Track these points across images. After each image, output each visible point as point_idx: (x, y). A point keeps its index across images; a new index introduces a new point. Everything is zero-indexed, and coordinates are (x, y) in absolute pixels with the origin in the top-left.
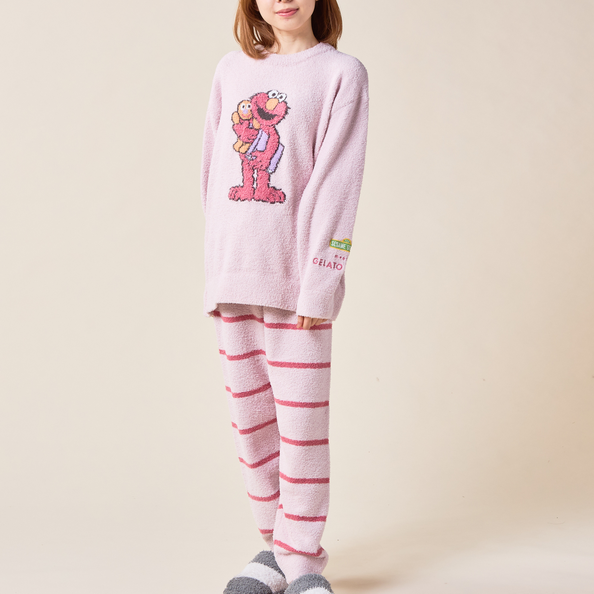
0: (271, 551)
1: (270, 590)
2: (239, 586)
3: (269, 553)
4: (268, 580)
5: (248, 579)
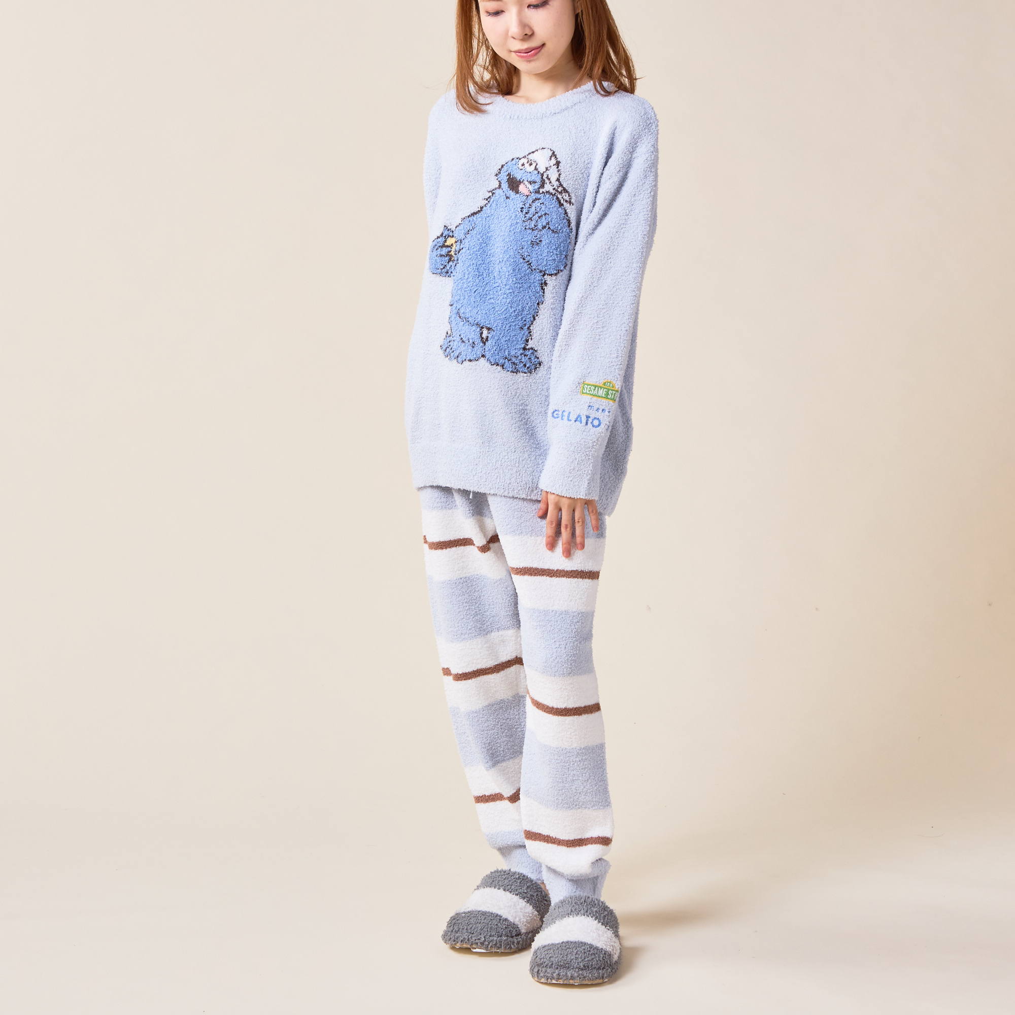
0: (510, 870)
1: (519, 930)
2: (471, 926)
3: (507, 872)
4: (514, 915)
5: (484, 914)
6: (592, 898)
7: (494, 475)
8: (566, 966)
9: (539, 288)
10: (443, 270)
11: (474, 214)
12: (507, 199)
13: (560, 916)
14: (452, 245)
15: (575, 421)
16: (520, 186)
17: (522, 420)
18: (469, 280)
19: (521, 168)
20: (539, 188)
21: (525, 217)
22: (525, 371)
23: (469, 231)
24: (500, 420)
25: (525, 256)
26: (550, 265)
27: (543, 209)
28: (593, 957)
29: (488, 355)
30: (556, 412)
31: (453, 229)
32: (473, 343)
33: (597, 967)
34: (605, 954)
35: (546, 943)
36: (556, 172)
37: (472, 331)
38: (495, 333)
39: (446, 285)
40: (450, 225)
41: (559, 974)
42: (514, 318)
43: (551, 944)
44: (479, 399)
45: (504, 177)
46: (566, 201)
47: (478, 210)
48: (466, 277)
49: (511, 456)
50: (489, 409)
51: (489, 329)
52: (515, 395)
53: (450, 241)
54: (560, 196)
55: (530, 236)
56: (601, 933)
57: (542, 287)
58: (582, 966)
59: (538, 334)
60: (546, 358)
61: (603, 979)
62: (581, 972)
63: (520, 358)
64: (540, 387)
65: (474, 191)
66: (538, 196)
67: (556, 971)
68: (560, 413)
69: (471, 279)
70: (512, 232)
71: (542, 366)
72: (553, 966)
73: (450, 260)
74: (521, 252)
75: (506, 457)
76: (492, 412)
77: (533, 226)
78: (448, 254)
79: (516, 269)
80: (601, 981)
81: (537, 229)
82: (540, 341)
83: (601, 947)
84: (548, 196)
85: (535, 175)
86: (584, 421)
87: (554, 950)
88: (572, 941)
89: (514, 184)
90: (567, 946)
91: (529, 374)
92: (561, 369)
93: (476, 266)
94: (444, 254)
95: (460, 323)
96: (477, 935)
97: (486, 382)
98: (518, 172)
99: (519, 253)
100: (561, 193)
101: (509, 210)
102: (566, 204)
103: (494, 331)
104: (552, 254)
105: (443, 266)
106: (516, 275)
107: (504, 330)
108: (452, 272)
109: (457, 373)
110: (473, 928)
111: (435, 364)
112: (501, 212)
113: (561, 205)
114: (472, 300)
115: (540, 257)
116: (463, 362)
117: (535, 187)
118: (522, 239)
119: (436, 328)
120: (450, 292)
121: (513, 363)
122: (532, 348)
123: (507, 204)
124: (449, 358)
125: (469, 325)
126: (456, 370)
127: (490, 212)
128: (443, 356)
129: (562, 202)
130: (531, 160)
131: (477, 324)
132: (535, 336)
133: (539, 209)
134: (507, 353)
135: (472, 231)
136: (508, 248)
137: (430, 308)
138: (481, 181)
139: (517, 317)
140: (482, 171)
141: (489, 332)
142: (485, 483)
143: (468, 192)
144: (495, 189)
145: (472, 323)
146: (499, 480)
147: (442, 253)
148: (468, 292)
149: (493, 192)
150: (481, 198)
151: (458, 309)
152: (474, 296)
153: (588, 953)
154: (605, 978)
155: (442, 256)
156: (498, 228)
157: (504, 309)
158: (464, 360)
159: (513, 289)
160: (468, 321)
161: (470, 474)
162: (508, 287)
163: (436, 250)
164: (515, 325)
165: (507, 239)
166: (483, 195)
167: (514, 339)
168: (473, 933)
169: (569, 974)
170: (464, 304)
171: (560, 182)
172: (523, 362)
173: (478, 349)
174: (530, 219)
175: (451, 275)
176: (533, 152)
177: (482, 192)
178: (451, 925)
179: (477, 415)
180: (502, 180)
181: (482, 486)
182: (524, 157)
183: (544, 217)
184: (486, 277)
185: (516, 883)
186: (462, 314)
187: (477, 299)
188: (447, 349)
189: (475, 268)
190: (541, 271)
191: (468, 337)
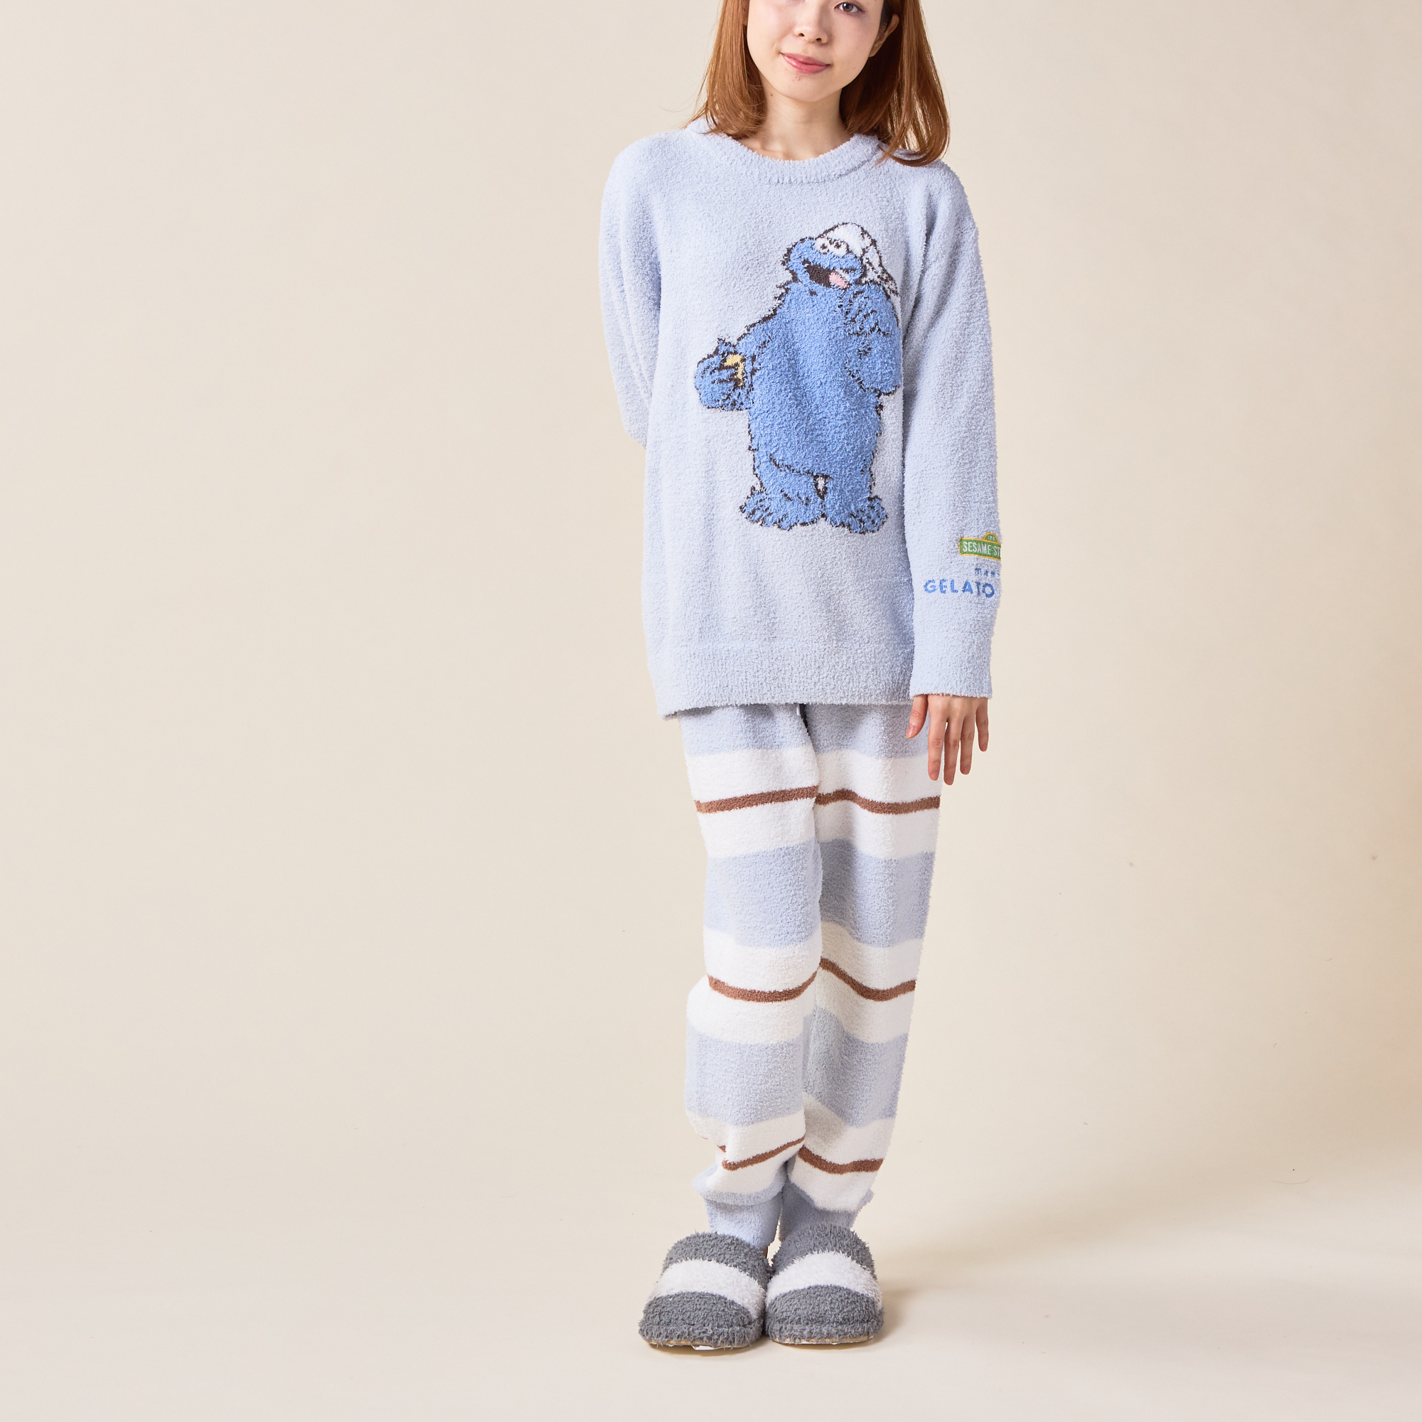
6: (840, 1228)
8: (820, 1320)
9: (875, 413)
10: (727, 402)
11: (766, 319)
12: (812, 295)
13: (799, 1253)
14: (737, 365)
15: (964, 591)
16: (830, 276)
17: (876, 598)
18: (783, 412)
19: (822, 251)
20: (861, 277)
21: (847, 318)
22: (873, 529)
23: (764, 343)
25: (855, 372)
26: (886, 380)
27: (869, 304)
28: (854, 1306)
29: (830, 515)
30: (931, 584)
31: (735, 342)
32: (807, 499)
33: (860, 1319)
34: (868, 1301)
35: (786, 1290)
36: (877, 254)
37: (802, 482)
38: (834, 482)
39: (739, 420)
40: (727, 337)
41: (811, 1332)
42: (853, 458)
43: (792, 1290)
44: (819, 576)
45: (795, 262)
46: (893, 292)
47: (770, 313)
48: (778, 408)
49: (864, 650)
50: (834, 588)
51: (825, 477)
53: (731, 360)
54: (886, 286)
55: (855, 345)
56: (858, 1273)
57: (877, 411)
58: (841, 1320)
59: (881, 477)
61: (868, 1335)
62: (840, 1327)
63: (866, 512)
65: (758, 287)
66: (861, 288)
67: (807, 1327)
68: (937, 583)
69: (786, 410)
70: (833, 340)
71: (889, 519)
72: (802, 1320)
73: (736, 386)
74: (849, 366)
76: (838, 591)
77: (858, 330)
78: (732, 378)
79: (849, 393)
80: (865, 1338)
81: (863, 333)
82: (885, 485)
83: (861, 1293)
84: (873, 287)
85: (852, 260)
86: (975, 590)
87: (799, 1299)
88: (822, 1285)
89: (819, 275)
90: (815, 1292)
91: (877, 533)
92: (922, 523)
93: (790, 392)
94: (725, 379)
95: (779, 473)
96: (700, 1327)
97: (829, 551)
98: (819, 257)
99: (845, 368)
100: (886, 281)
101: (821, 310)
102: (892, 295)
103: (833, 479)
104: (886, 365)
105: (726, 396)
106: (847, 399)
107: (844, 476)
108: (742, 404)
109: (780, 543)
110: (692, 1317)
111: (730, 533)
112: (808, 315)
113: (888, 297)
114: (795, 439)
115: (872, 371)
116: (791, 527)
117: (854, 276)
118: (847, 348)
119: (727, 483)
120: (745, 432)
121: (861, 521)
122: (876, 497)
123: (815, 302)
124: (761, 525)
125: (795, 475)
126: (777, 539)
127: (789, 316)
128: (748, 523)
129: (889, 293)
130: (835, 240)
131: (808, 472)
132: (879, 480)
133: (863, 306)
134: (853, 507)
135: (770, 344)
136: (831, 363)
137: (709, 456)
138: (765, 273)
139: (856, 457)
140: (763, 259)
141: (827, 481)
142: (832, 691)
143: (750, 290)
144: (788, 283)
145: (802, 472)
146: (851, 684)
147: (722, 377)
148: (786, 429)
149: (786, 287)
150: (771, 297)
151: (771, 455)
152: (795, 434)
153: (846, 1301)
154: (870, 1334)
155: (721, 381)
156: (808, 337)
157: (838, 448)
158: (792, 524)
159: (847, 419)
160: (793, 470)
161: (809, 681)
162: (839, 417)
163: (708, 374)
164: (856, 468)
165: (828, 351)
166: (773, 292)
167: (858, 487)
168: (693, 1325)
169: (824, 1330)
170: (781, 445)
171: (882, 267)
172: (869, 517)
173: (815, 507)
174: (853, 320)
175: (743, 407)
176: (832, 229)
177: (770, 287)
178: (655, 1314)
179: (819, 598)
180: (796, 269)
181: (828, 695)
182: (820, 236)
183: (872, 316)
184: (806, 406)
185: (730, 1251)
186: (780, 460)
187: (801, 437)
188: (756, 511)
189: (790, 394)
190: (875, 391)
191: (797, 492)
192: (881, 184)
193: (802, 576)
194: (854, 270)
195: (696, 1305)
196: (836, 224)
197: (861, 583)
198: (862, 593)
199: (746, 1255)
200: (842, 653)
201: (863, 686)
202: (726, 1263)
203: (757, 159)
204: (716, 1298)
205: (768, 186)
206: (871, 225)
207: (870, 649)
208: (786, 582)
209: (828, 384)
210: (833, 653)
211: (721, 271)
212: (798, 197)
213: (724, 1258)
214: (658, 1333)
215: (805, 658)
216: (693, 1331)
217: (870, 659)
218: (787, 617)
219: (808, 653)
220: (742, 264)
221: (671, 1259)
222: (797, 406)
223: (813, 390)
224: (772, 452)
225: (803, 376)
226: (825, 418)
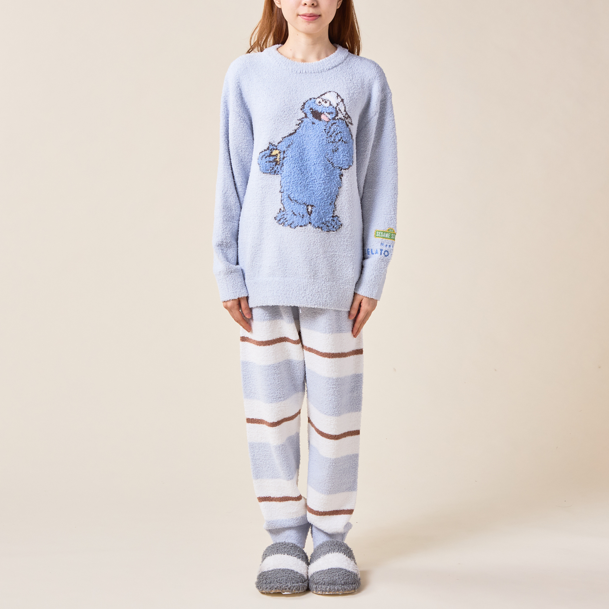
7: (317, 296)
8: (334, 583)
9: (339, 178)
10: (272, 171)
11: (291, 135)
12: (313, 124)
13: (322, 553)
14: (277, 154)
15: (375, 254)
16: (322, 116)
17: (332, 261)
18: (295, 177)
19: (319, 104)
20: (335, 116)
21: (328, 135)
22: (334, 230)
23: (289, 145)
24: (321, 261)
25: (330, 159)
26: (344, 163)
27: (338, 129)
28: (348, 577)
29: (313, 223)
31: (277, 144)
32: (303, 215)
33: (351, 583)
34: (354, 575)
35: (318, 570)
36: (343, 106)
37: (301, 208)
38: (316, 208)
39: (276, 180)
40: (273, 142)
41: (330, 589)
42: (326, 198)
43: (321, 570)
44: (307, 249)
45: (307, 109)
46: (350, 123)
47: (293, 132)
48: (293, 174)
49: (326, 284)
51: (312, 206)
52: (329, 246)
53: (274, 153)
54: (347, 121)
55: (331, 147)
56: (349, 562)
58: (343, 583)
59: (340, 207)
60: (344, 221)
61: (355, 590)
62: (343, 587)
63: (331, 222)
64: (342, 240)
65: (289, 120)
66: (335, 121)
67: (328, 587)
69: (296, 176)
70: (321, 145)
71: (343, 226)
72: (326, 584)
73: (276, 164)
74: (327, 157)
75: (324, 285)
77: (333, 140)
78: (275, 160)
79: (326, 168)
80: (353, 591)
81: (335, 142)
82: (341, 211)
83: (351, 571)
84: (340, 121)
85: (331, 108)
86: (379, 253)
87: (324, 574)
88: (334, 568)
89: (317, 115)
90: (331, 571)
91: (336, 232)
93: (299, 167)
94: (272, 161)
95: (291, 203)
96: (285, 584)
97: (312, 239)
98: (317, 107)
99: (326, 158)
100: (347, 118)
101: (316, 131)
102: (349, 125)
103: (315, 207)
104: (345, 156)
105: (272, 168)
106: (325, 172)
107: (321, 206)
108: (278, 172)
109: (290, 234)
110: (281, 580)
111: (270, 229)
112: (310, 133)
113: (348, 126)
114: (299, 189)
115: (338, 159)
116: (295, 227)
117: (332, 116)
118: (327, 149)
119: (270, 207)
120: (279, 184)
121: (327, 226)
122: (336, 216)
123: (314, 127)
124: (283, 226)
125: (298, 204)
126: (289, 232)
127: (302, 133)
128: (277, 224)
129: (348, 124)
130: (325, 100)
131: (304, 203)
132: (338, 208)
133: (336, 130)
134: (324, 220)
135: (292, 146)
136: (319, 155)
137: (262, 195)
138: (293, 114)
139: (328, 198)
140: (292, 107)
141: (312, 208)
142: (311, 301)
143: (285, 121)
144: (303, 118)
145: (301, 203)
146: (319, 299)
147: (270, 160)
148: (296, 184)
149: (302, 120)
150: (294, 124)
151: (289, 195)
152: (300, 186)
153: (345, 574)
154: (356, 589)
155: (270, 162)
156: (310, 143)
157: (320, 193)
158: (296, 226)
159: (324, 181)
160: (298, 202)
161: (301, 296)
162: (321, 179)
163: (264, 158)
164: (327, 203)
165: (318, 150)
166: (296, 122)
167: (327, 211)
168: (282, 583)
169: (336, 588)
170: (293, 191)
171: (346, 112)
172: (332, 225)
173: (306, 219)
174: (331, 136)
175: (279, 173)
176: (324, 94)
177: (294, 120)
178: (263, 579)
179: (307, 259)
180: (307, 112)
181: (309, 303)
182: (318, 98)
183: (339, 134)
184: (306, 174)
185: (292, 549)
186: (292, 198)
187: (302, 188)
188: (281, 220)
189: (298, 169)
190: (339, 168)
191: (299, 212)
192: (348, 73)
193: (299, 249)
194: (332, 113)
195: (282, 574)
196: (326, 92)
197: (326, 254)
198: (326, 258)
199: (299, 551)
200: (316, 285)
201: (324, 300)
202: (291, 555)
203: (291, 62)
204: (290, 571)
205: (296, 74)
206: (342, 92)
207: (329, 284)
208: (293, 251)
209: (317, 164)
210: (312, 284)
211: (273, 113)
212: (309, 79)
213: (290, 553)
214: (266, 587)
215: (299, 286)
216: (282, 586)
217: (328, 289)
218: (292, 267)
219: (301, 284)
220: (282, 110)
221: (266, 555)
222: (302, 174)
223: (310, 167)
224: (289, 194)
225: (306, 160)
226: (315, 179)
